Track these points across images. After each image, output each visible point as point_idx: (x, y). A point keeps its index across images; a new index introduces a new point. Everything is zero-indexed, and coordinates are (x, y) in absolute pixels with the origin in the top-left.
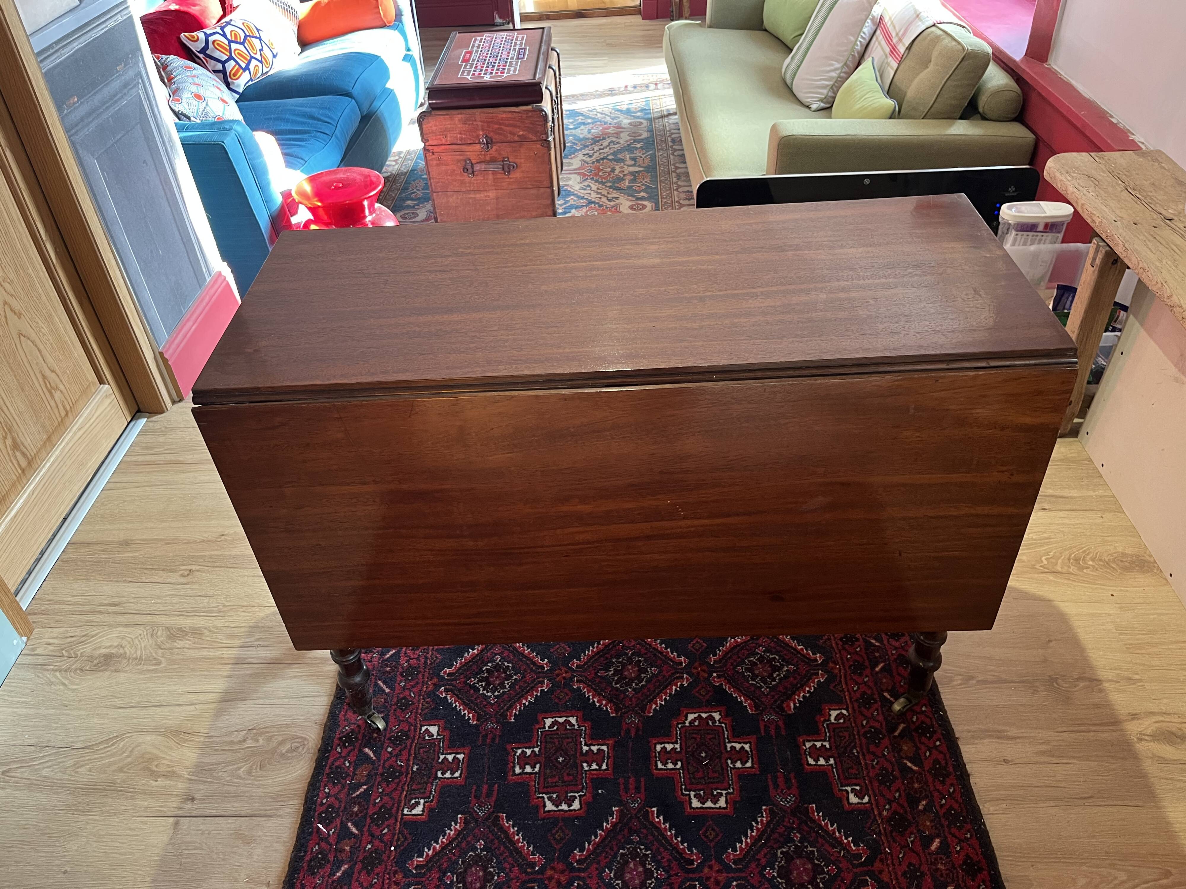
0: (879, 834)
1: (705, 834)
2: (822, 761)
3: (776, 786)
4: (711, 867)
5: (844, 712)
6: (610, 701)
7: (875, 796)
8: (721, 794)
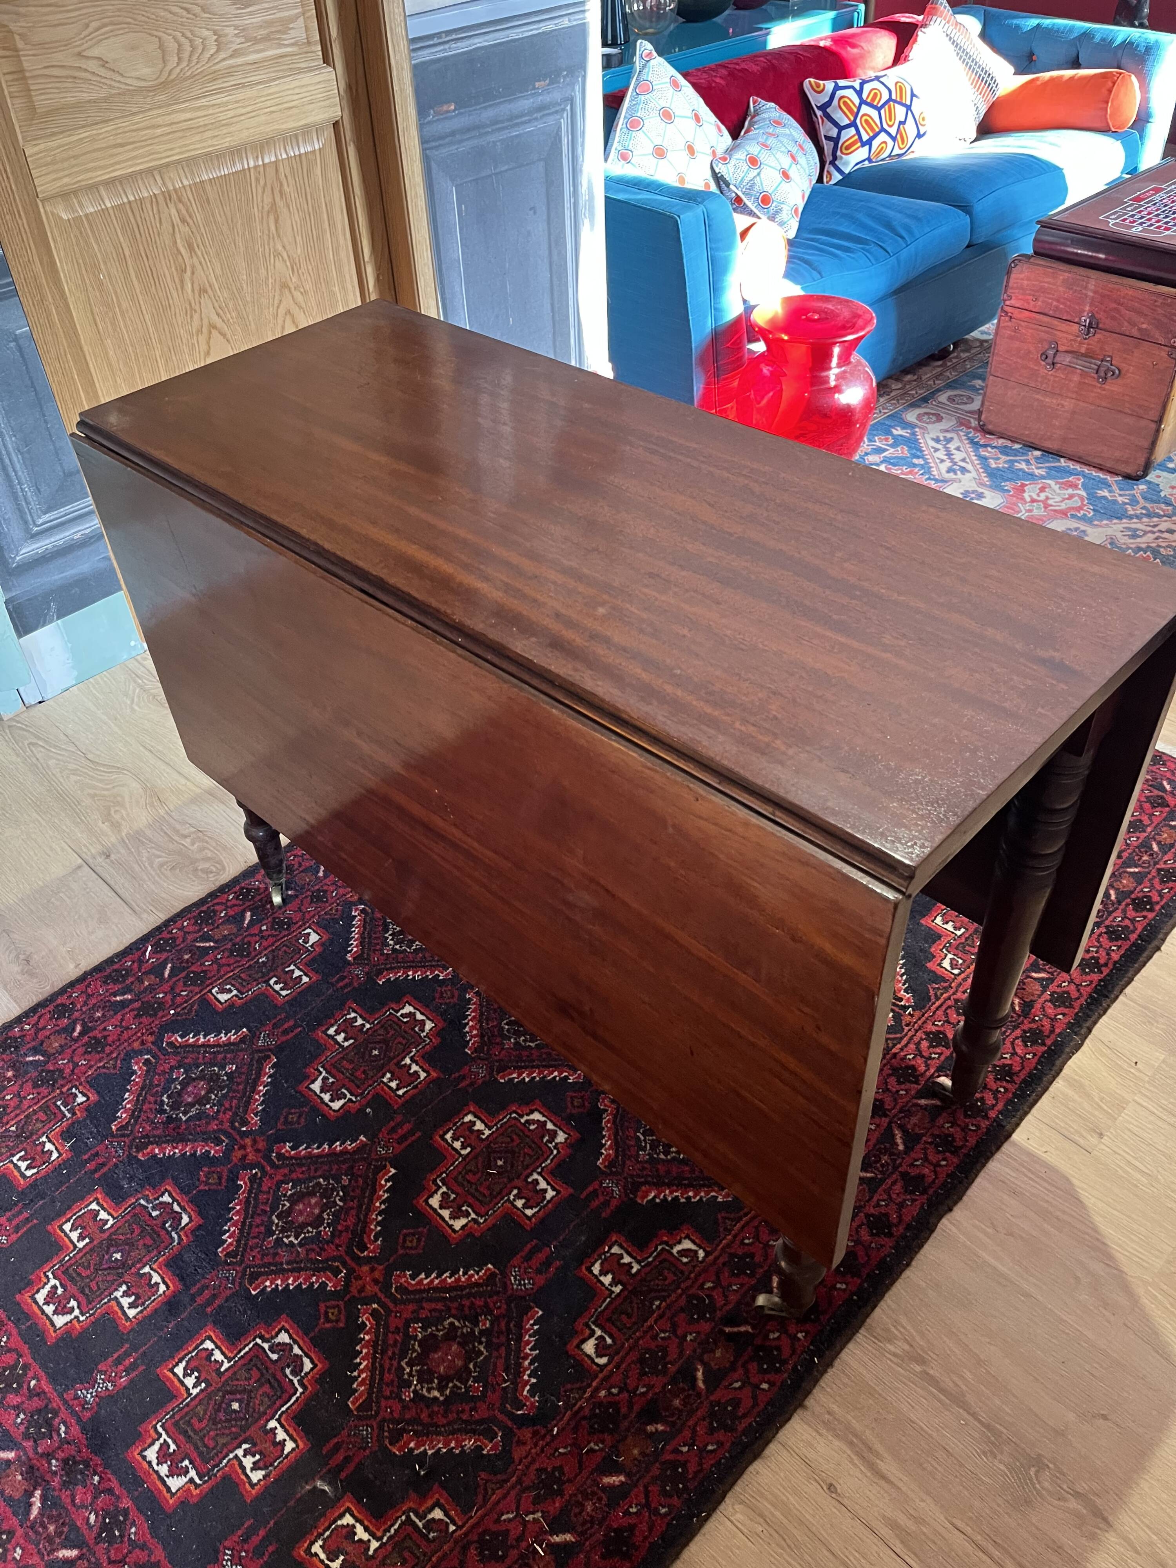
0: (568, 1406)
1: (405, 1236)
2: (607, 1280)
3: (528, 1258)
4: (373, 1270)
5: (701, 1254)
6: (481, 1036)
7: (618, 1367)
8: (467, 1214)
